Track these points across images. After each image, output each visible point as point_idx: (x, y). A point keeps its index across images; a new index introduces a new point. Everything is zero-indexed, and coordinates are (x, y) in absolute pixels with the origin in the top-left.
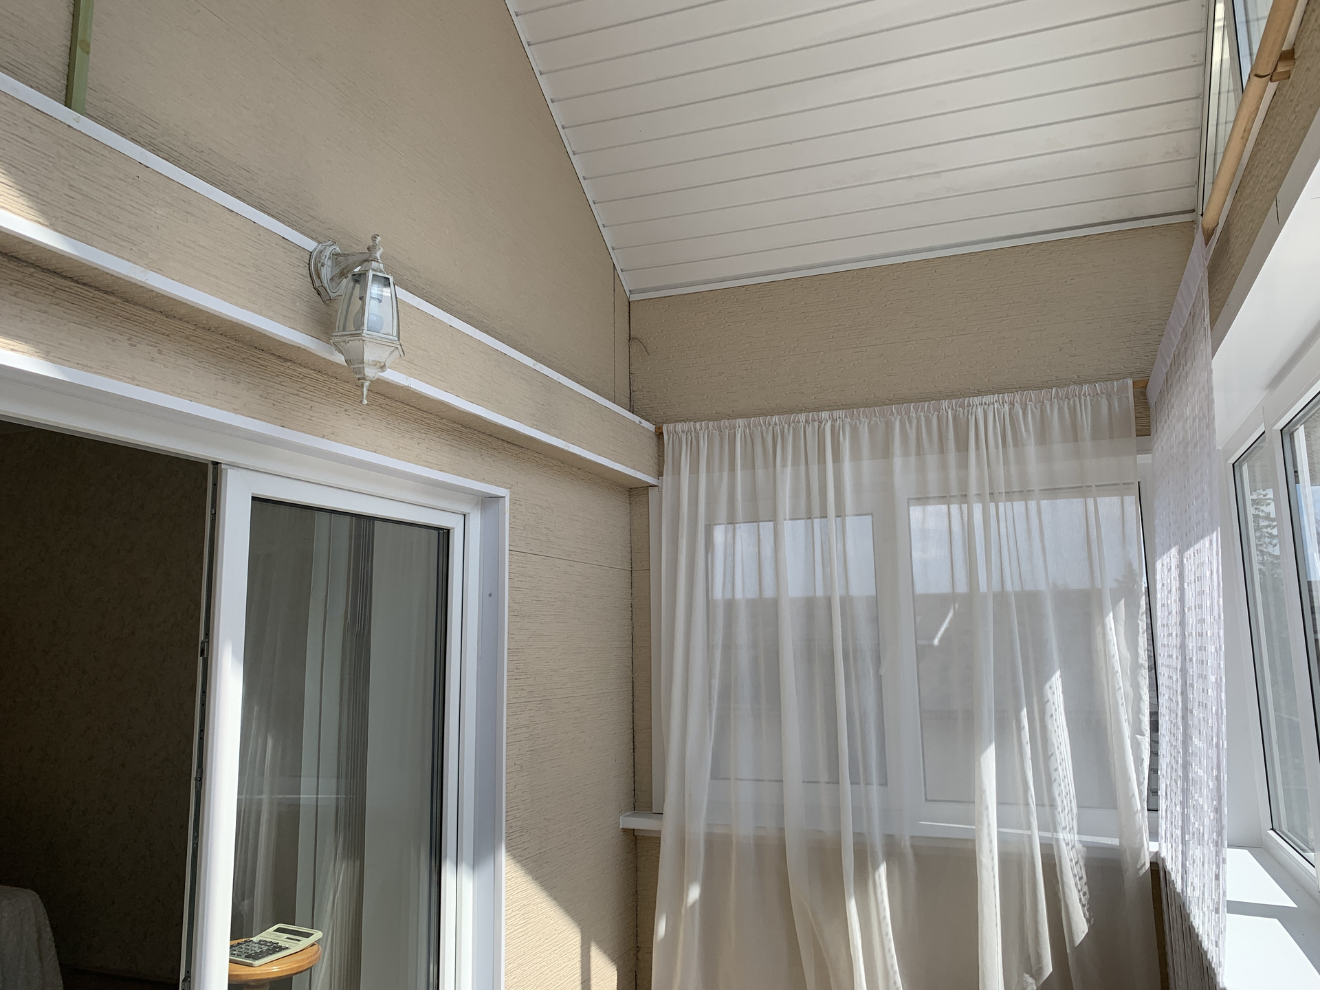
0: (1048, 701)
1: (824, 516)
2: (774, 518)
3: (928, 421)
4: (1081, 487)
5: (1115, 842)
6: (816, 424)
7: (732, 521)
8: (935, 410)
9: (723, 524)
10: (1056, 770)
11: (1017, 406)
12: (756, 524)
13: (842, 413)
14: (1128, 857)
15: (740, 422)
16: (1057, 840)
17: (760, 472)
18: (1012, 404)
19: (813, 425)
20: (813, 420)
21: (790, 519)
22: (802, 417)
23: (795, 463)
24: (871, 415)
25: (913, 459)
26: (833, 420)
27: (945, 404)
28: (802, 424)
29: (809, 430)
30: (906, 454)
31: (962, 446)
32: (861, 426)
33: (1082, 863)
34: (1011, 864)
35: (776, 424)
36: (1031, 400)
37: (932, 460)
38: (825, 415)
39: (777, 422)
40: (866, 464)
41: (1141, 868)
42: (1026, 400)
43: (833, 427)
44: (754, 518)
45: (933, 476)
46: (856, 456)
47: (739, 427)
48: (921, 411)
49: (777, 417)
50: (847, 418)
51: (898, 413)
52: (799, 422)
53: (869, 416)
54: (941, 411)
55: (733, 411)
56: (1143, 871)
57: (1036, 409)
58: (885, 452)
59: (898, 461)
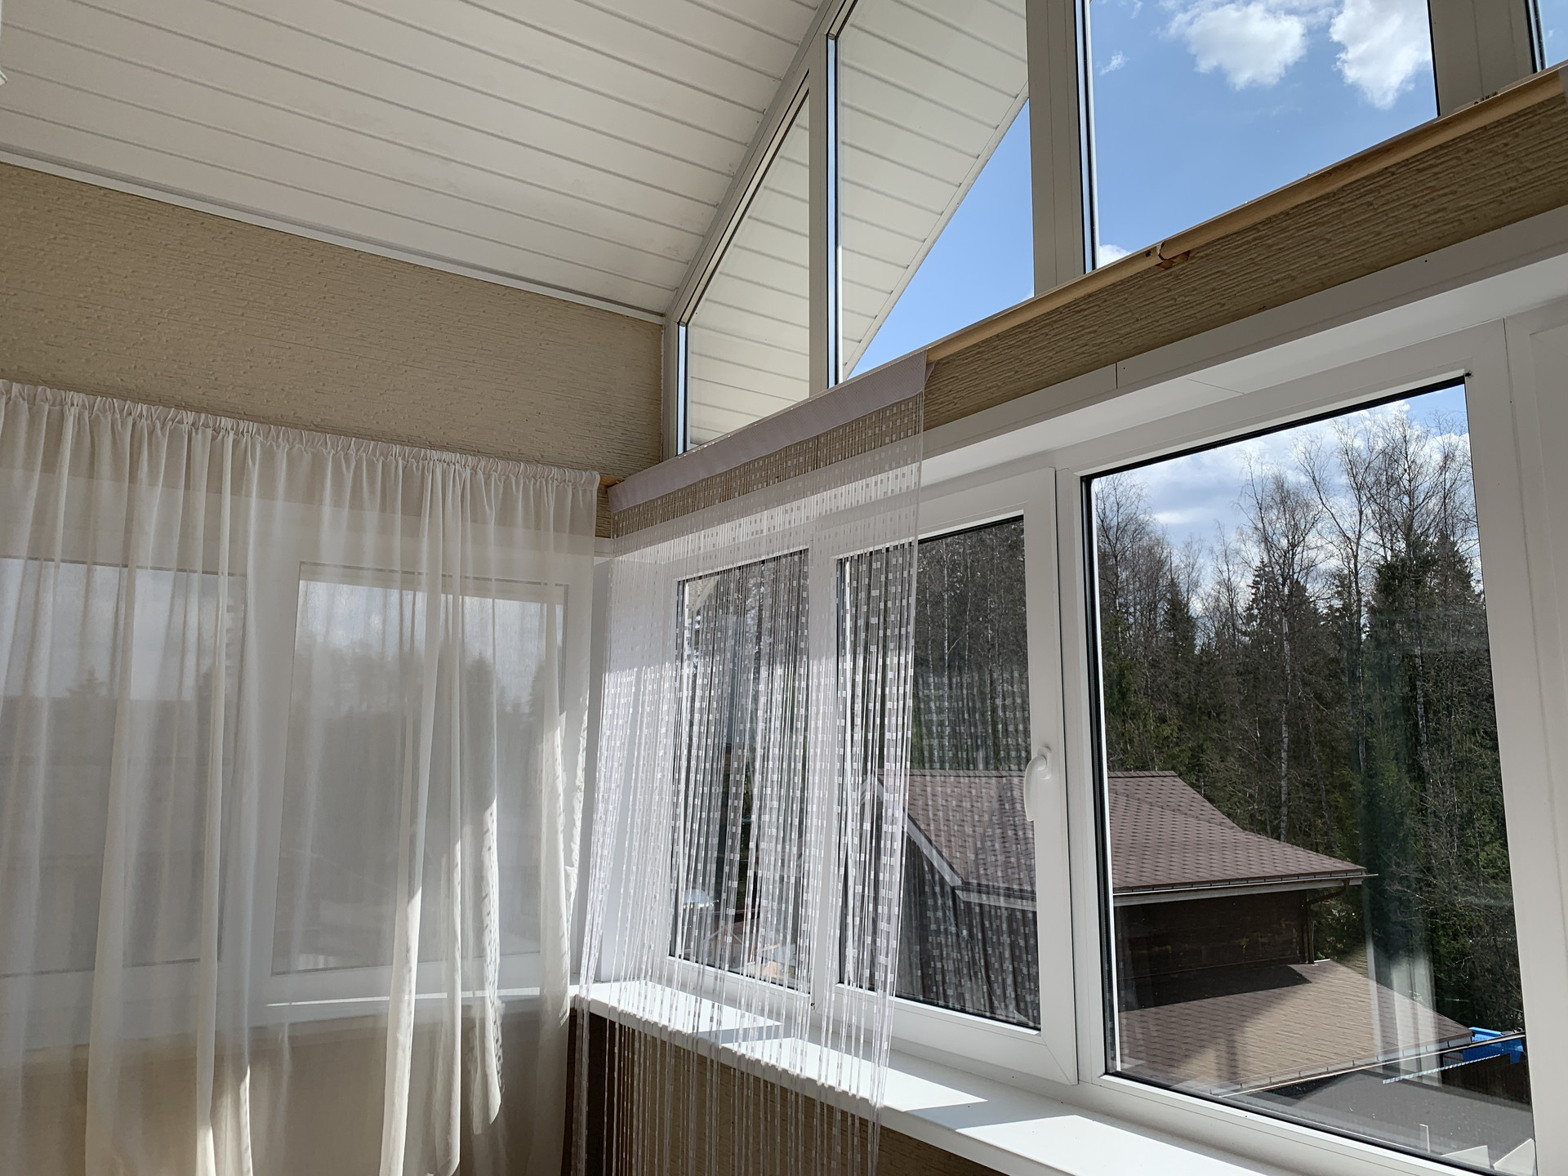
1: (211, 571)
3: (371, 465)
5: (534, 991)
6: (209, 432)
8: (382, 454)
10: (489, 914)
11: (481, 476)
13: (254, 427)
14: (549, 1007)
18: (474, 470)
19: (204, 432)
20: (206, 426)
22: (189, 417)
23: (170, 485)
24: (294, 440)
25: (346, 511)
26: (236, 434)
27: (396, 449)
28: (186, 427)
29: (198, 438)
30: (337, 503)
31: (413, 509)
32: (280, 450)
33: (499, 1023)
35: (141, 416)
36: (496, 471)
37: (372, 516)
38: (226, 422)
39: (144, 413)
40: (280, 505)
41: (563, 1016)
42: (491, 469)
43: (236, 443)
45: (370, 539)
46: (267, 492)
47: (72, 405)
48: (364, 451)
49: (145, 406)
50: (259, 434)
51: (333, 447)
52: (181, 422)
53: (291, 440)
54: (389, 457)
56: (562, 1022)
57: (500, 481)
58: (311, 494)
59: (327, 510)
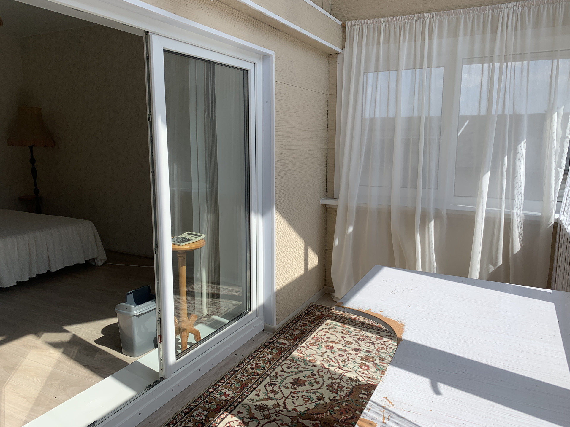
0: (518, 153)
1: (422, 68)
2: (397, 70)
3: (479, 17)
4: (552, 51)
5: (540, 214)
6: (422, 20)
7: (377, 71)
8: (483, 11)
9: (373, 72)
10: (517, 183)
11: (526, 8)
12: (388, 72)
13: (435, 14)
14: (544, 220)
15: (384, 19)
16: (513, 213)
17: (392, 45)
18: (523, 7)
19: (420, 20)
20: (421, 18)
21: (405, 70)
22: (415, 16)
23: (410, 41)
24: (450, 14)
25: (468, 38)
26: (430, 18)
27: (488, 7)
28: (415, 20)
29: (418, 23)
30: (465, 35)
31: (494, 31)
32: (445, 20)
33: (522, 222)
34: (490, 222)
35: (401, 20)
36: (533, 5)
37: (478, 38)
38: (427, 15)
39: (402, 19)
40: (445, 40)
41: (549, 224)
42: (531, 5)
43: (430, 21)
44: (388, 69)
45: (477, 46)
46: (440, 37)
47: (383, 22)
48: (476, 12)
49: (403, 16)
50: (438, 16)
51: (464, 14)
52: (413, 19)
53: (449, 15)
54: (486, 11)
55: (380, 14)
56: (549, 226)
57: (536, 9)
58: (455, 34)
59: (461, 38)
